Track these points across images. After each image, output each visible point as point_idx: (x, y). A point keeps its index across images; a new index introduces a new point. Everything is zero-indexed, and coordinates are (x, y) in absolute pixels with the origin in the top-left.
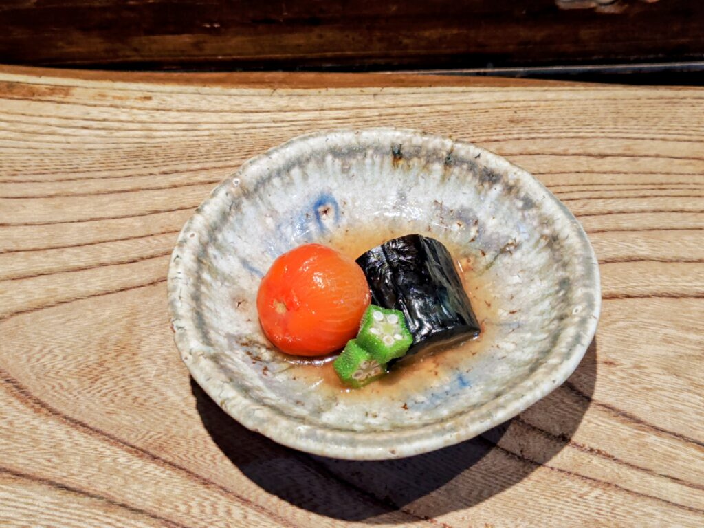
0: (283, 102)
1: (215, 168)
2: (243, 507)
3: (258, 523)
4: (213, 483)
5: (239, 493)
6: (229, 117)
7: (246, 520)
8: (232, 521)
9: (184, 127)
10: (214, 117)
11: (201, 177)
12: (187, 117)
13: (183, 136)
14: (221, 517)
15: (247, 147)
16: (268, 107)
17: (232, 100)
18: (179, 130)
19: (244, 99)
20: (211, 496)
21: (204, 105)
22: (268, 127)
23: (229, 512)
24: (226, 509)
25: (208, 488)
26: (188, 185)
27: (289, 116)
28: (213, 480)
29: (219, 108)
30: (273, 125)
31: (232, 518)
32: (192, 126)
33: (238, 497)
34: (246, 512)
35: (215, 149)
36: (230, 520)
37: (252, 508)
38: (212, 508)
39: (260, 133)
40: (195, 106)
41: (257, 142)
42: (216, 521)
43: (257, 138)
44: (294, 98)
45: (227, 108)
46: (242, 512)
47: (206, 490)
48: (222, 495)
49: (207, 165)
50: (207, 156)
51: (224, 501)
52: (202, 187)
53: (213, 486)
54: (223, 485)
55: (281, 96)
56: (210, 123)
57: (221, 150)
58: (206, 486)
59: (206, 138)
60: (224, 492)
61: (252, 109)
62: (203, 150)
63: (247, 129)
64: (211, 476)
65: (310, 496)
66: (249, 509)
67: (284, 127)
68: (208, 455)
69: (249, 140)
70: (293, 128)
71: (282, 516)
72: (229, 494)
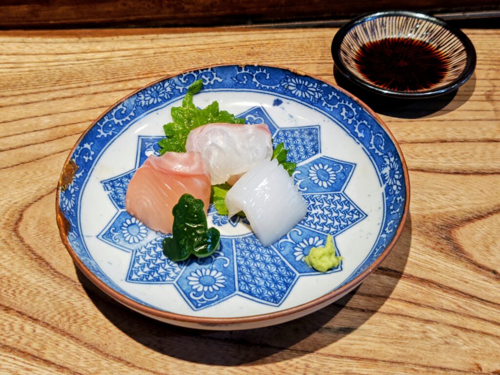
0: (85, 47)
1: (32, 93)
2: (33, 324)
3: (43, 334)
4: (12, 309)
5: (31, 315)
6: (45, 58)
7: (34, 333)
8: (24, 334)
9: (11, 65)
10: (34, 58)
11: (21, 100)
12: (13, 59)
13: (10, 72)
14: (16, 332)
15: (57, 78)
16: (75, 50)
17: (48, 46)
18: (7, 68)
19: (57, 45)
20: (10, 318)
21: (27, 50)
22: (73, 64)
23: (22, 329)
24: (20, 327)
25: (8, 313)
26: (11, 105)
27: (89, 56)
28: (12, 307)
29: (38, 52)
30: (77, 62)
31: (24, 332)
32: (17, 65)
33: (30, 317)
34: (35, 327)
35: (33, 80)
36: (22, 334)
37: (40, 324)
38: (10, 326)
39: (66, 68)
40: (20, 51)
41: (64, 75)
42: (13, 335)
43: (65, 71)
44: (94, 44)
45: (44, 52)
46: (32, 327)
47: (7, 314)
48: (18, 317)
49: (26, 92)
50: (26, 85)
51: (19, 321)
52: (21, 107)
53: (12, 311)
54: (20, 310)
55: (84, 42)
56: (30, 63)
57: (37, 81)
58: (7, 311)
59: (27, 73)
60: (20, 315)
61: (62, 52)
62: (24, 81)
63: (58, 66)
64: (11, 304)
65: (83, 314)
66: (38, 326)
67: (85, 63)
68: (10, 290)
69: (58, 73)
70: (92, 64)
71: (61, 328)
72: (23, 316)
